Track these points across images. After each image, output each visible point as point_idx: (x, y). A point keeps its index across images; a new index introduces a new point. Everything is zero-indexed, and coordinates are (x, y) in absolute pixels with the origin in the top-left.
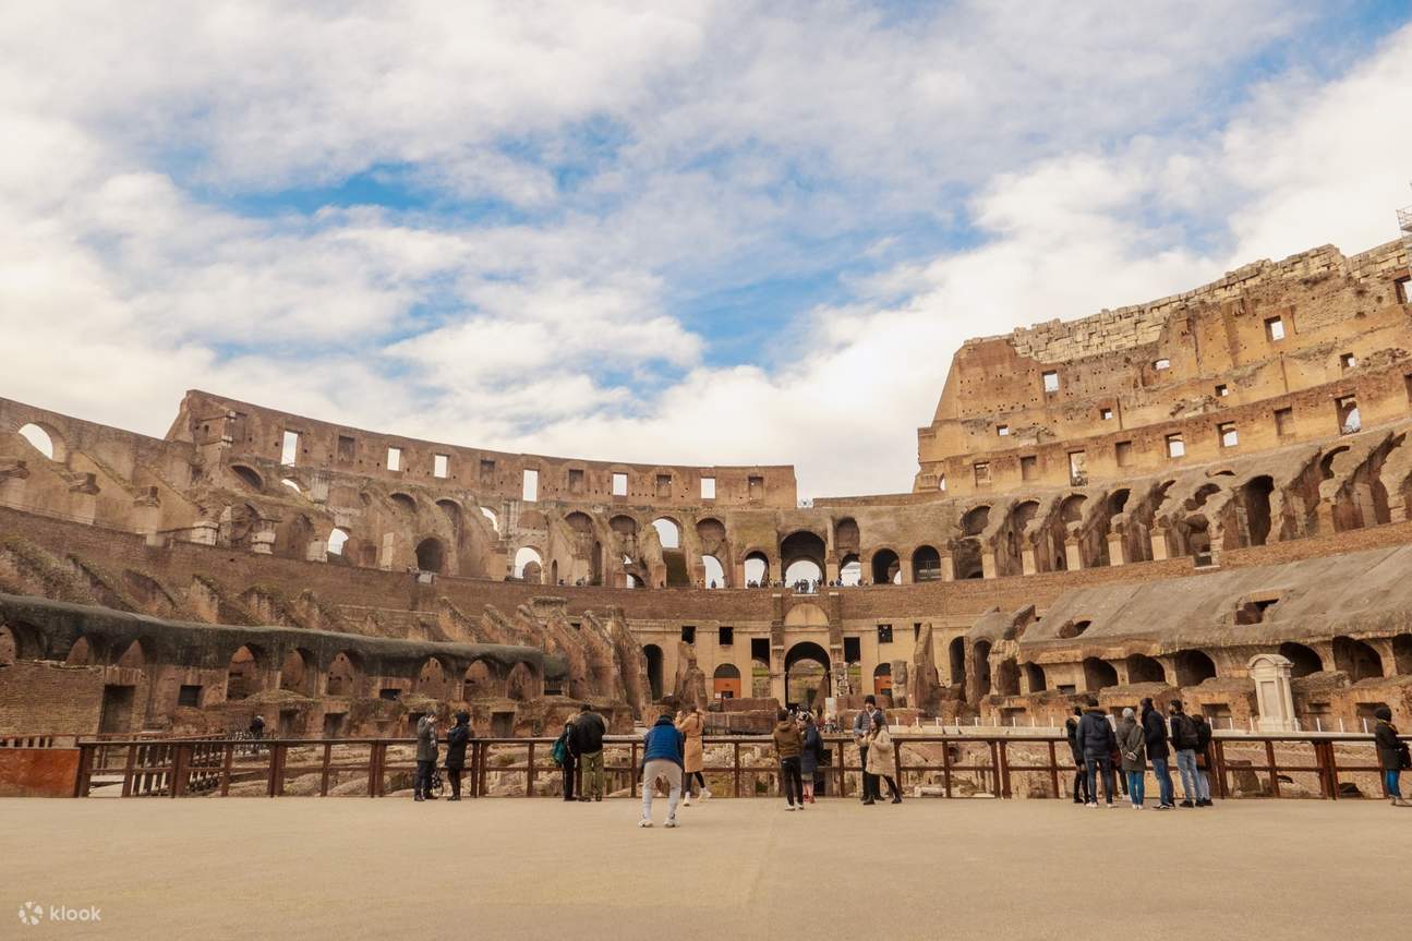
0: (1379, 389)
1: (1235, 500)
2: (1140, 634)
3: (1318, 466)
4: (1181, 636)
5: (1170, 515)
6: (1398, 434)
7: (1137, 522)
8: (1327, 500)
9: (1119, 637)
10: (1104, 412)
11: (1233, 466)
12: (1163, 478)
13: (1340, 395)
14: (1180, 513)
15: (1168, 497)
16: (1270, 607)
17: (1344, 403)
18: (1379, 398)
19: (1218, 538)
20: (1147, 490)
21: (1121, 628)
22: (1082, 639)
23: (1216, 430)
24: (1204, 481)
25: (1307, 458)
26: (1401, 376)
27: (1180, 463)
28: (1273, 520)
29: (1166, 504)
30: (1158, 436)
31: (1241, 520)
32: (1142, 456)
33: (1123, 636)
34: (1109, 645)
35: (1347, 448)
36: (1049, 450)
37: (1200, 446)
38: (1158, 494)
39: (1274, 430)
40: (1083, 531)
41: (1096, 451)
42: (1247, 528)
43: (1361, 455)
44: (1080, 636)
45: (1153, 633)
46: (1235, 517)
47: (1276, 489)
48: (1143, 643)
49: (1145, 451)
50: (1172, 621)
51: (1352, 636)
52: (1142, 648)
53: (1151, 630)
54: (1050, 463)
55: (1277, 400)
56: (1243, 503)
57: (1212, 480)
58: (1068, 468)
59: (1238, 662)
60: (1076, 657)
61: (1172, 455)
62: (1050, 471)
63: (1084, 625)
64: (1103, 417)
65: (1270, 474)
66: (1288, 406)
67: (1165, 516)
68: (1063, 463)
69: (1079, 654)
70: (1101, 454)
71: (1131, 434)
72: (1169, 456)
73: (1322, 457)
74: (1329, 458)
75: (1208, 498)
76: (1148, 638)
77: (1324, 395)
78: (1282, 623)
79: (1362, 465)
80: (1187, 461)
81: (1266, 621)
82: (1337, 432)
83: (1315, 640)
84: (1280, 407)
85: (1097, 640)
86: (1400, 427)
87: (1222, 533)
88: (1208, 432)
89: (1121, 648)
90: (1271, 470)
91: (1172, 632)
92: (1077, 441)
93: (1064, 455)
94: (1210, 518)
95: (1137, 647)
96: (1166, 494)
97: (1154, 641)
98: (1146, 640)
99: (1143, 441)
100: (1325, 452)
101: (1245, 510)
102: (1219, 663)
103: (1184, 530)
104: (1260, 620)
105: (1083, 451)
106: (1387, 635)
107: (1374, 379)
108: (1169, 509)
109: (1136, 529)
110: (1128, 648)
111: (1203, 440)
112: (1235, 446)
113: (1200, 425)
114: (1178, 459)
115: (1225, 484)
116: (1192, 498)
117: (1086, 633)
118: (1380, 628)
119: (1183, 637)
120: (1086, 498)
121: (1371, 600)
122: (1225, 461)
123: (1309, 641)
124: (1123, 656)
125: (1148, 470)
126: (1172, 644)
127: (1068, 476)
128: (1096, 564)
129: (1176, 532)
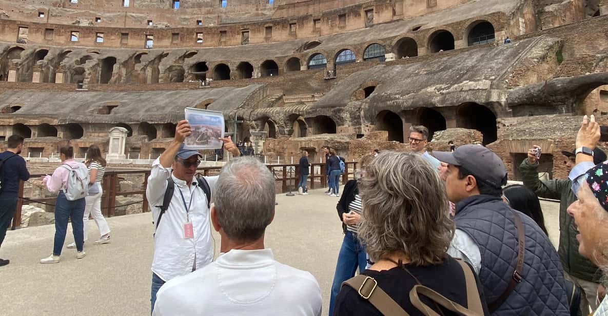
0: (162, 35)
1: (98, 64)
2: (49, 115)
3: (133, 58)
4: (70, 117)
5: (68, 65)
6: (165, 52)
7: (49, 66)
8: (136, 71)
9: (36, 115)
10: (40, 13)
11: (99, 51)
12: (66, 48)
13: (148, 34)
14: (72, 65)
15: (68, 57)
16: (115, 108)
17: (148, 37)
18: (161, 39)
19: (87, 78)
20: (58, 52)
21: (38, 111)
22: (15, 114)
23: (95, 35)
24: (86, 54)
25: (131, 54)
26: (171, 33)
27: (76, 44)
28: (113, 75)
29: (66, 60)
30: (68, 30)
31: (98, 73)
32: (57, 37)
33: (39, 115)
34: (31, 118)
35: (146, 54)
36: (8, 22)
37: (86, 39)
38: (62, 55)
39: (119, 40)
40: (20, 64)
41: (35, 30)
42: (100, 77)
43: (152, 57)
44: (14, 113)
45: (56, 114)
46: (96, 71)
47: (117, 63)
48: (49, 119)
49: (60, 35)
50: (67, 110)
51: (149, 122)
52: (49, 121)
53: (55, 113)
54: (7, 29)
55: (123, 29)
56: (101, 66)
57: (89, 54)
58: (17, 34)
59: (95, 130)
60: (10, 123)
61: (72, 40)
62: (5, 33)
63: (18, 108)
64: (39, 16)
65: (116, 57)
66: (127, 32)
67: (65, 65)
68: (15, 31)
69: (12, 122)
70: (37, 31)
71: (54, 26)
72: (70, 40)
73: (136, 55)
74: (139, 56)
75: (87, 61)
76: (52, 117)
77: (142, 33)
78: (119, 115)
79: (152, 61)
80: (79, 44)
81: (112, 114)
82: (143, 47)
83: (132, 123)
84: (124, 32)
85: (23, 115)
86: (167, 51)
87: (89, 77)
88: (91, 35)
89: (37, 120)
90: (116, 55)
91: (65, 115)
92: (25, 22)
93: (16, 27)
94: (86, 70)
95: (46, 120)
96: (67, 55)
97: (55, 118)
98: (51, 117)
99: (60, 31)
100: (138, 53)
101: (101, 69)
102: (86, 130)
103: (72, 72)
104: (109, 113)
105: (27, 28)
106: (162, 123)
107: (161, 31)
108: (67, 62)
109: (48, 68)
110: (41, 120)
111: (88, 37)
112: (101, 43)
113: (88, 31)
114: (74, 42)
115: (96, 57)
116: (79, 60)
117: (18, 112)
118: (161, 120)
119: (72, 118)
120: (24, 50)
121: (158, 110)
122: (97, 48)
123: (130, 123)
124: (37, 124)
125: (59, 44)
126: (65, 120)
127: (16, 38)
128: (24, 80)
129: (68, 73)
